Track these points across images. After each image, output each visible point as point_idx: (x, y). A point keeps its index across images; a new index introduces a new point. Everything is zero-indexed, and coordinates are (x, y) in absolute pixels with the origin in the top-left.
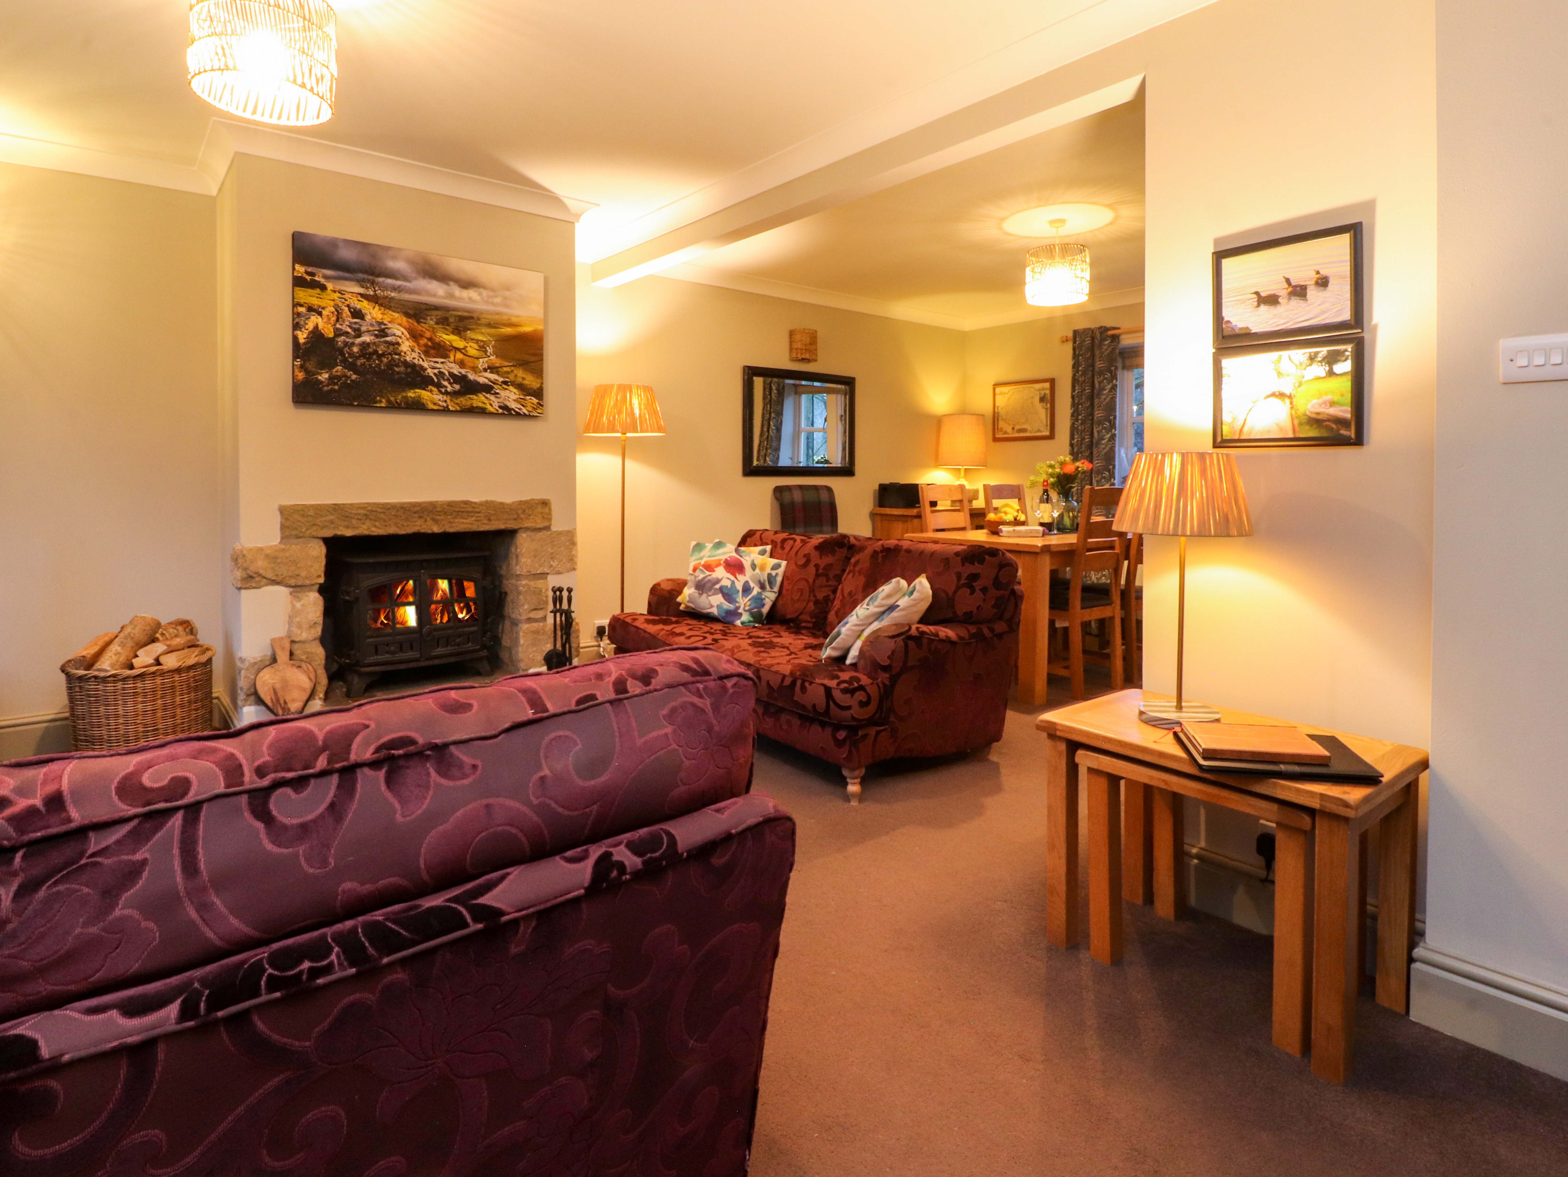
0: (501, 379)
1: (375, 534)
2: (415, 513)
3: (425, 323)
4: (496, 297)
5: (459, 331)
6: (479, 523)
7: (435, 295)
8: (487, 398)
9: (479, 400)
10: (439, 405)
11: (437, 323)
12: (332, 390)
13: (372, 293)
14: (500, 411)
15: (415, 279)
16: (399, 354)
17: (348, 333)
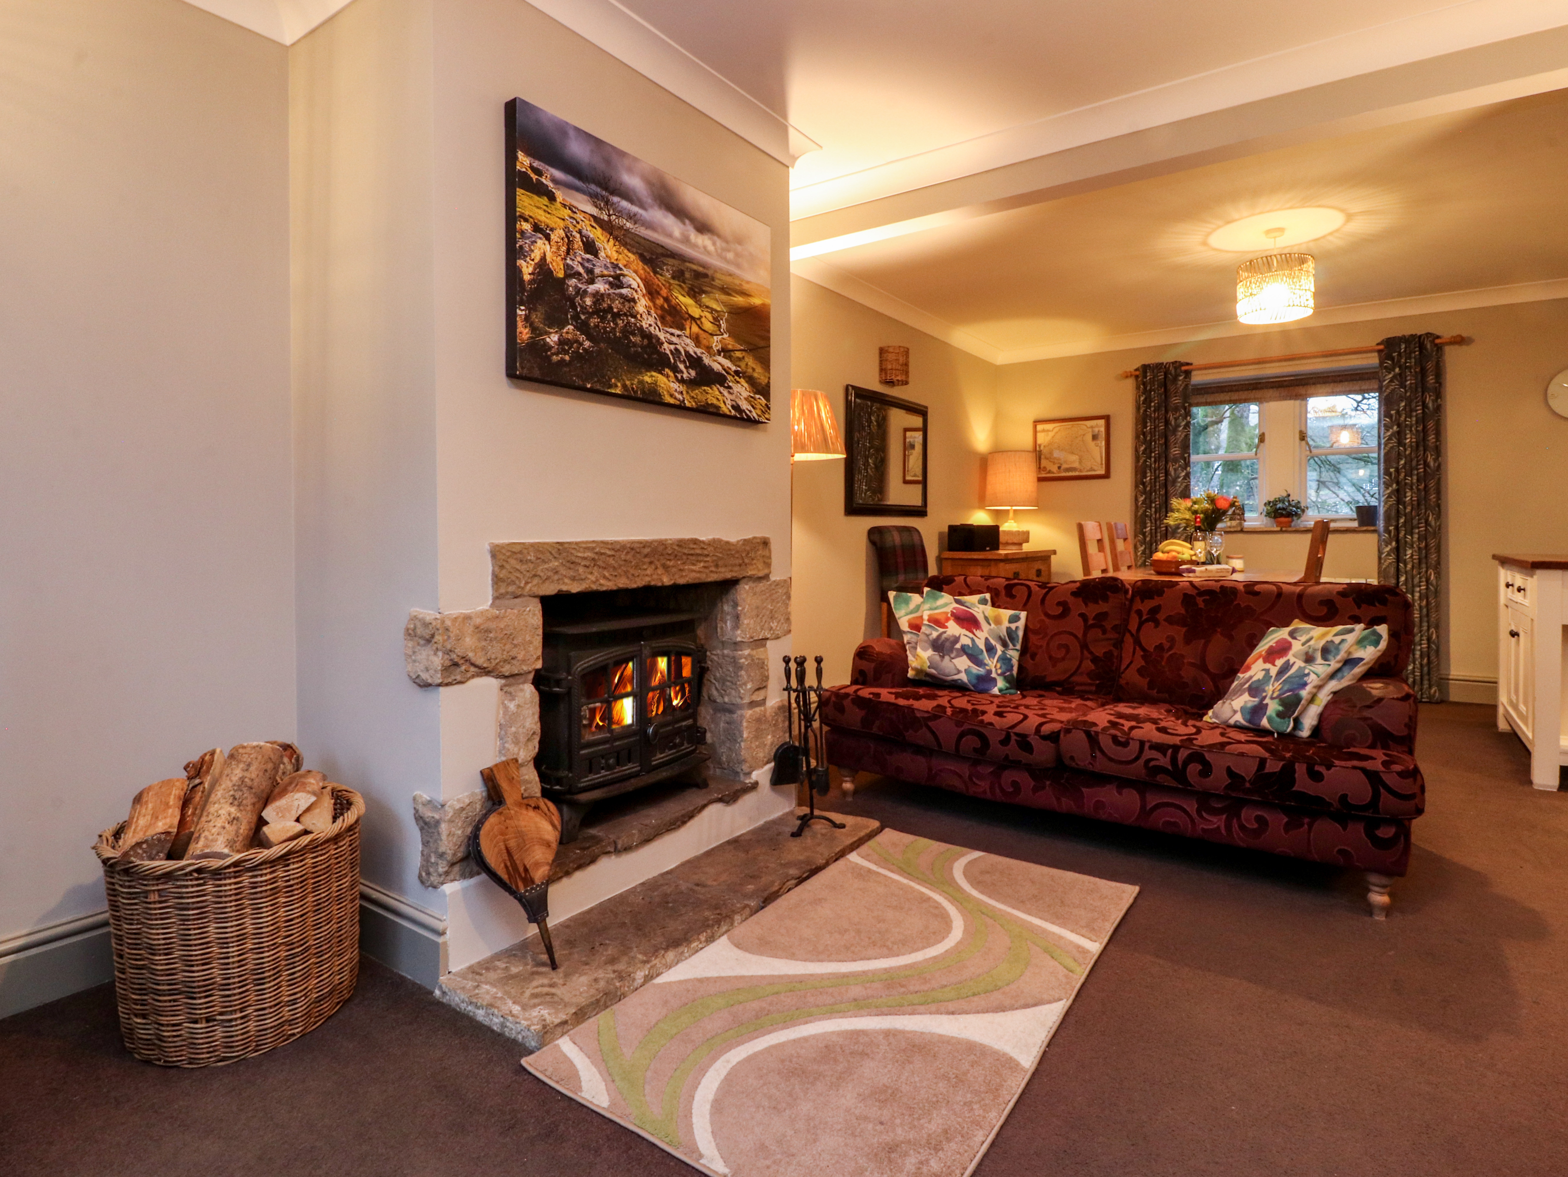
0: (734, 368)
1: (604, 589)
2: (646, 556)
3: (661, 275)
4: (729, 251)
5: (695, 293)
6: (707, 571)
7: (670, 236)
8: (721, 393)
9: (713, 395)
10: (675, 398)
11: (673, 278)
12: (563, 360)
13: (606, 218)
14: (733, 412)
15: (652, 207)
16: (635, 317)
17: (580, 274)
